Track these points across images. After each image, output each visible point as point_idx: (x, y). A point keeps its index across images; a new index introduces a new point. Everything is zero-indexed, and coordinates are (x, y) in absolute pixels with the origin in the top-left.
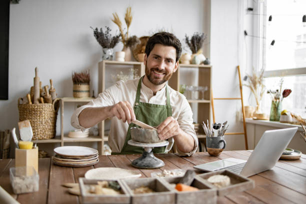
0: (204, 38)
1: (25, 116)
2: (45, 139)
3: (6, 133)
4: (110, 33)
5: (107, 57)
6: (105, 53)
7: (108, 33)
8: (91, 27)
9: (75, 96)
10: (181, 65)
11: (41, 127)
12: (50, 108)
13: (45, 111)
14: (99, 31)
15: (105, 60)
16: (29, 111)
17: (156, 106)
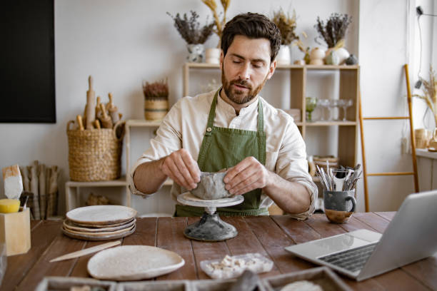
0: (348, 21)
1: (75, 148)
2: (103, 181)
3: (53, 171)
4: (198, 20)
5: (194, 57)
6: (190, 52)
7: (194, 20)
8: (167, 13)
9: (148, 118)
10: (309, 66)
11: (98, 163)
12: (110, 135)
13: (102, 139)
14: (182, 18)
15: (190, 62)
16: (80, 140)
17: (240, 132)
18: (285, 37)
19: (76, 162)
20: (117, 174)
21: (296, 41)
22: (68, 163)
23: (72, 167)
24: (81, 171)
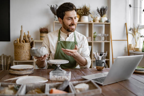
0: (107, 8)
1: (16, 49)
2: (26, 60)
3: (9, 57)
5: (57, 20)
8: (48, 5)
9: (41, 39)
10: (94, 23)
11: (24, 54)
12: (28, 45)
13: (26, 46)
14: (53, 7)
15: (55, 21)
16: (18, 47)
17: (69, 42)
18: (87, 13)
19: (17, 54)
20: (31, 58)
21: (90, 15)
22: (14, 54)
23: (15, 56)
24: (18, 57)
